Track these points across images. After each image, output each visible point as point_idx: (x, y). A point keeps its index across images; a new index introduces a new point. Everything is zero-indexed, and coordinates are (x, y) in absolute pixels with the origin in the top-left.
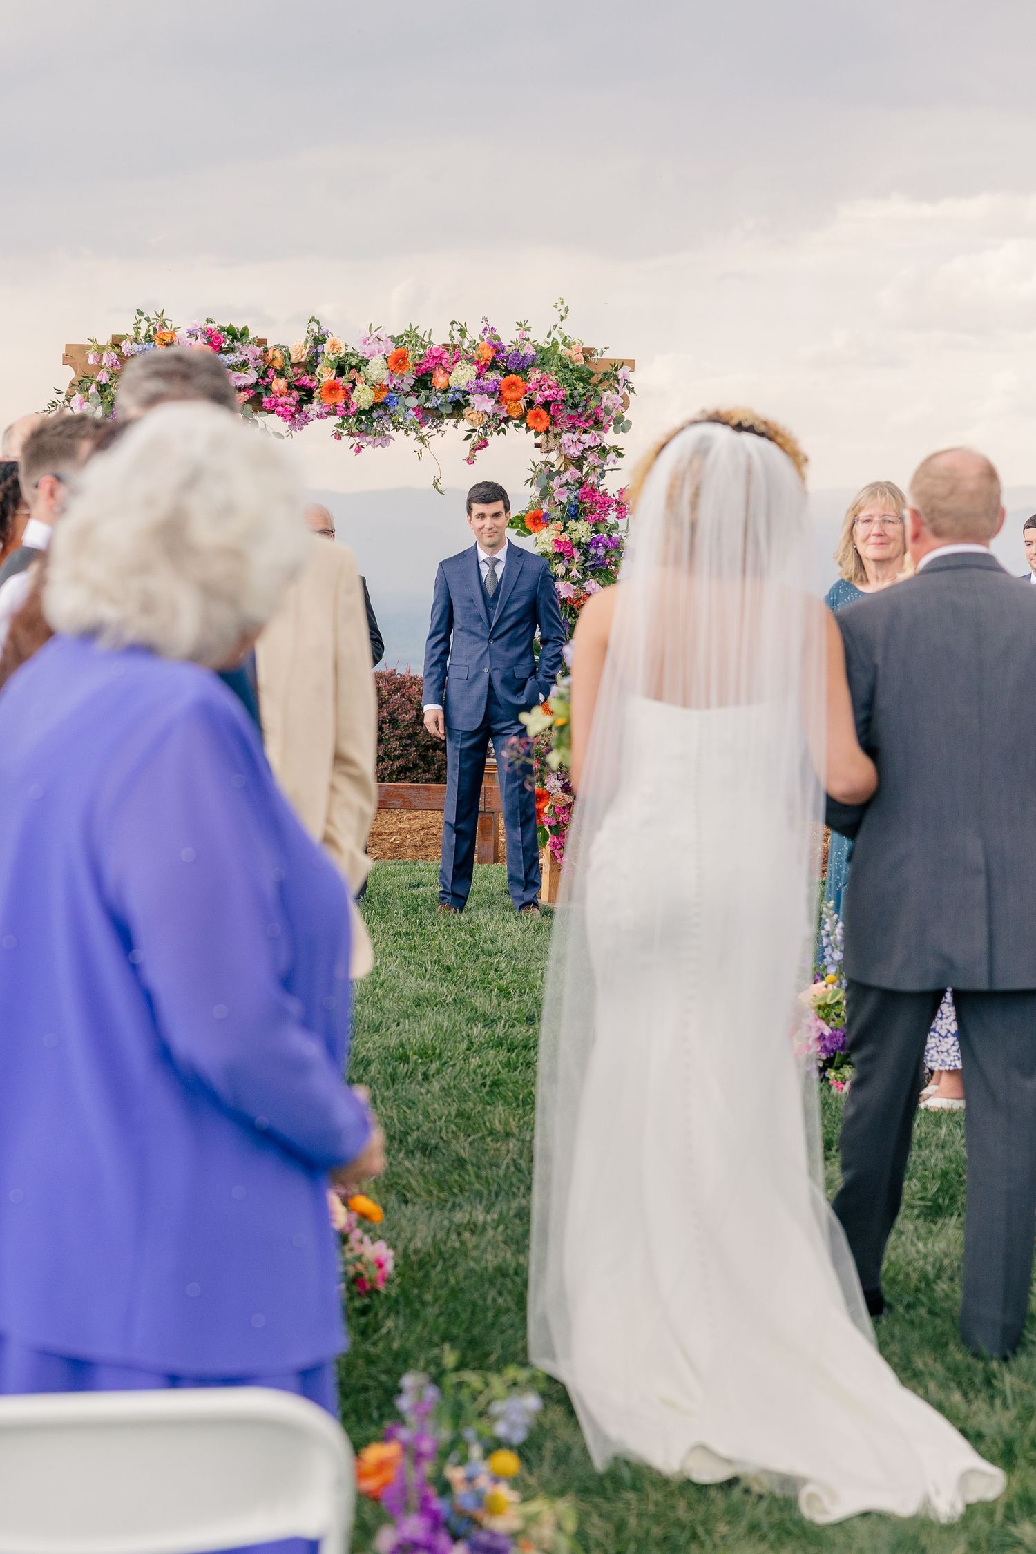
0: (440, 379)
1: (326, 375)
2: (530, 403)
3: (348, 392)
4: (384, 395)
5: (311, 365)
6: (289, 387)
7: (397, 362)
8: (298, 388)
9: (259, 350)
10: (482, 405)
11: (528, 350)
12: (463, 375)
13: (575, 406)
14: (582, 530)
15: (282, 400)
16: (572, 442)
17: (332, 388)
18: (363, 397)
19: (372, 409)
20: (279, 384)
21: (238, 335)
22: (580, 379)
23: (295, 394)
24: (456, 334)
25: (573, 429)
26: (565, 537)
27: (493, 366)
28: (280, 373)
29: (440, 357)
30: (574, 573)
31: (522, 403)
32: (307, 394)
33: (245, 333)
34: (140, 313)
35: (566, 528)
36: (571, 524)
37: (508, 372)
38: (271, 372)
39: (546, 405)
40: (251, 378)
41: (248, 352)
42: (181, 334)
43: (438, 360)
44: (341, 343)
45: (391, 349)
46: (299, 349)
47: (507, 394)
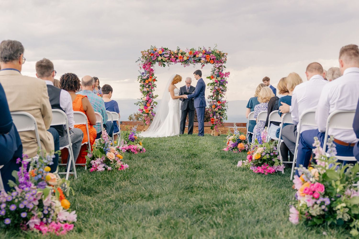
0: (197, 56)
1: (180, 55)
2: (211, 59)
3: (183, 58)
4: (188, 58)
5: (177, 54)
6: (174, 57)
7: (190, 53)
8: (176, 57)
9: (170, 52)
10: (203, 59)
11: (210, 51)
12: (200, 55)
13: (217, 59)
14: (219, 79)
15: (173, 59)
16: (218, 65)
17: (181, 57)
18: (185, 58)
19: (186, 60)
20: (173, 57)
21: (166, 49)
22: (219, 56)
23: (175, 58)
24: (199, 49)
25: (217, 63)
26: (217, 80)
27: (205, 54)
28: (173, 55)
29: (197, 52)
30: (218, 85)
31: (209, 59)
32: (177, 58)
33: (167, 49)
34: (152, 46)
35: (217, 78)
36: (218, 78)
37: (207, 54)
38: (171, 55)
39: (213, 59)
40: (168, 55)
41: (168, 52)
42: (158, 50)
43: (197, 53)
44: (182, 50)
45: (190, 51)
46: (176, 51)
47: (207, 58)
